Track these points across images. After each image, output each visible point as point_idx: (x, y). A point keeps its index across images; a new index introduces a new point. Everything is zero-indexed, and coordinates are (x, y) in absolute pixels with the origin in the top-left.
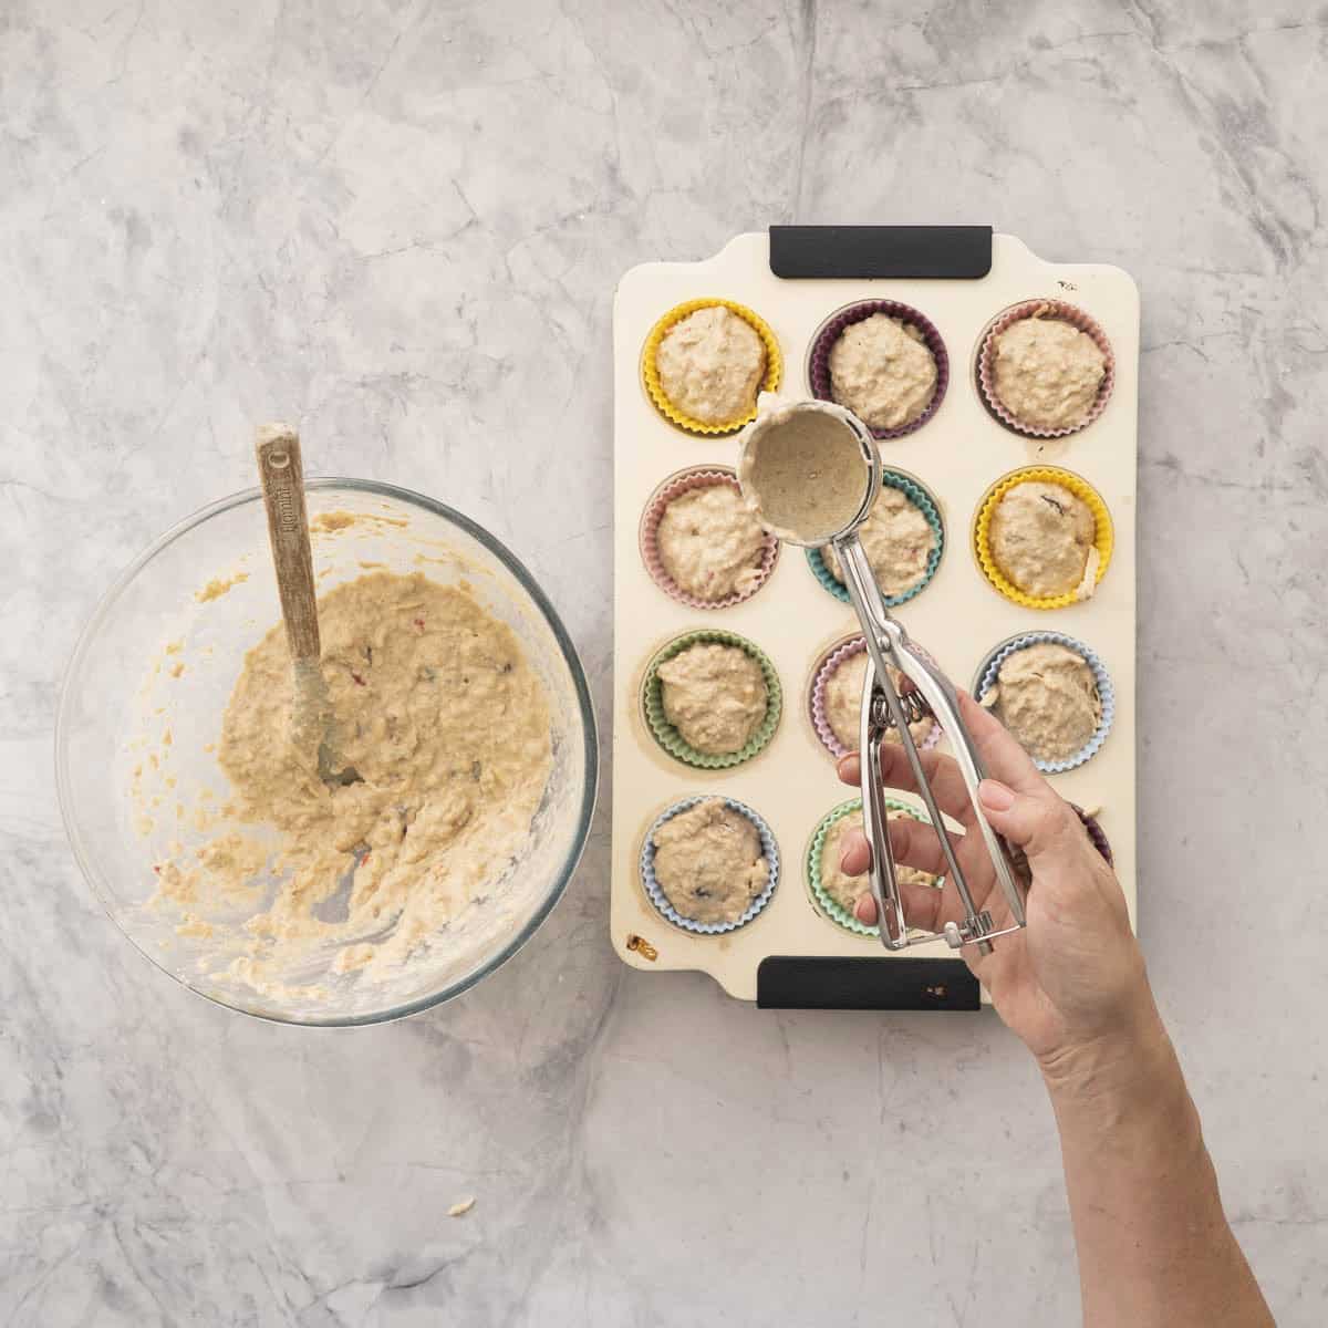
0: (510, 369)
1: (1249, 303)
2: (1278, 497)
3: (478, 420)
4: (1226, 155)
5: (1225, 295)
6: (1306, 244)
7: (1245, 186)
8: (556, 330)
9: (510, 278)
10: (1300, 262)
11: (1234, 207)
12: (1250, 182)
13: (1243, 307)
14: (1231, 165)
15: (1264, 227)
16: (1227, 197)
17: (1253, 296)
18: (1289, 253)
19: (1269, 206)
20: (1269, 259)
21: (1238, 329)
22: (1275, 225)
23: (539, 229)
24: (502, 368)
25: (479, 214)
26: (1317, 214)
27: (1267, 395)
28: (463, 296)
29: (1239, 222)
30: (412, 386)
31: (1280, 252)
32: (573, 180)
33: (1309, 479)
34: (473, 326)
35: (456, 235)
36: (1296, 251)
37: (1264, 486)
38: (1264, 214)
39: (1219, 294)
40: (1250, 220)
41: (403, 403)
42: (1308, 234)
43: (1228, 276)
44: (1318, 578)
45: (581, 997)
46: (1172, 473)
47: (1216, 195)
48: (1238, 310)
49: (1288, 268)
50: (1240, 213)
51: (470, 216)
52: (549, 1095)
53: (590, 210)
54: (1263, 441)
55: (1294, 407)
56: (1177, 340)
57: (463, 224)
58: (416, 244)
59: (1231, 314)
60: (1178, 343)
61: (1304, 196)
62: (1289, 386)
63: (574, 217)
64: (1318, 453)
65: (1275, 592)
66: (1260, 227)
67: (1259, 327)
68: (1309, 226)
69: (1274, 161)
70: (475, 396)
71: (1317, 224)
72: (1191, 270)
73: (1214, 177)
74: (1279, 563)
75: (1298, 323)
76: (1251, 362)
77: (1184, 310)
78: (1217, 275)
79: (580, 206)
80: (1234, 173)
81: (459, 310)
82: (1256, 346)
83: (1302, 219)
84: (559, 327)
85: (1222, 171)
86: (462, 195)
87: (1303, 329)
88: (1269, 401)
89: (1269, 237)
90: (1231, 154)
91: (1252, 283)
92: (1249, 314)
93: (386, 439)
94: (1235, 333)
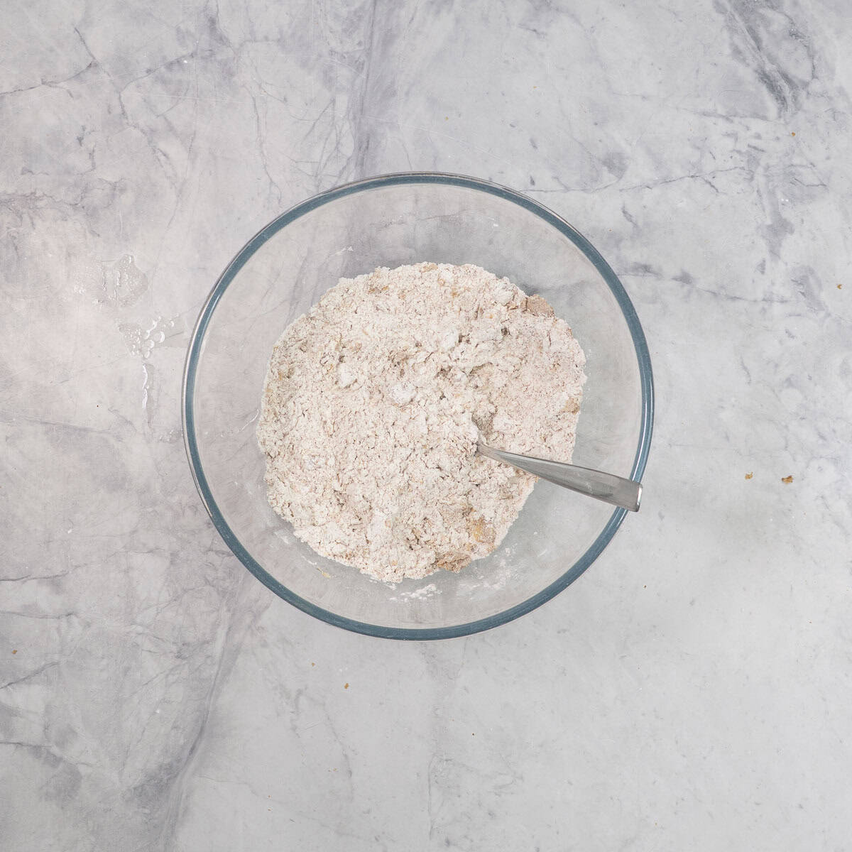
0: (123, 190)
1: (755, 142)
2: (777, 309)
3: (93, 233)
4: (737, 17)
5: (734, 136)
6: (803, 94)
7: (752, 42)
8: (162, 158)
9: (124, 113)
10: (798, 108)
11: (744, 60)
12: (757, 40)
13: (749, 146)
14: (740, 24)
15: (768, 77)
16: (737, 52)
17: (758, 137)
18: (789, 101)
19: (772, 60)
20: (772, 105)
21: (743, 164)
22: (777, 75)
23: (149, 71)
24: (116, 189)
25: (99, 56)
26: (814, 67)
27: (769, 222)
28: (84, 129)
29: (747, 74)
30: (40, 204)
31: (781, 99)
32: (178, 30)
33: (803, 294)
34: (91, 155)
35: (78, 76)
36: (795, 98)
37: (764, 300)
38: (769, 67)
39: (728, 135)
40: (756, 71)
41: (31, 218)
42: (806, 85)
43: (736, 120)
44: (810, 378)
45: (175, 727)
46: (687, 287)
47: (727, 51)
48: (744, 149)
49: (788, 114)
50: (748, 65)
51: (91, 59)
52: (147, 811)
53: (192, 56)
54: (764, 261)
55: (792, 232)
56: (691, 174)
57: (84, 67)
58: (43, 83)
59: (739, 152)
60: (692, 177)
61: (802, 52)
62: (788, 214)
63: (179, 62)
64: (812, 271)
65: (774, 391)
66: (765, 78)
67: (763, 163)
68: (808, 78)
69: (778, 21)
70: (92, 214)
71: (814, 77)
72: (705, 114)
73: (726, 34)
74: (777, 366)
75: (796, 161)
76: (755, 193)
77: (698, 148)
78: (727, 119)
79: (184, 53)
80: (743, 32)
81: (80, 140)
82: (760, 179)
83: (800, 71)
84: (165, 155)
85: (732, 30)
86: (83, 40)
87: (801, 166)
88: (769, 227)
89: (772, 87)
90: (741, 15)
91: (757, 126)
92: (753, 152)
93: (16, 249)
94: (743, 168)
